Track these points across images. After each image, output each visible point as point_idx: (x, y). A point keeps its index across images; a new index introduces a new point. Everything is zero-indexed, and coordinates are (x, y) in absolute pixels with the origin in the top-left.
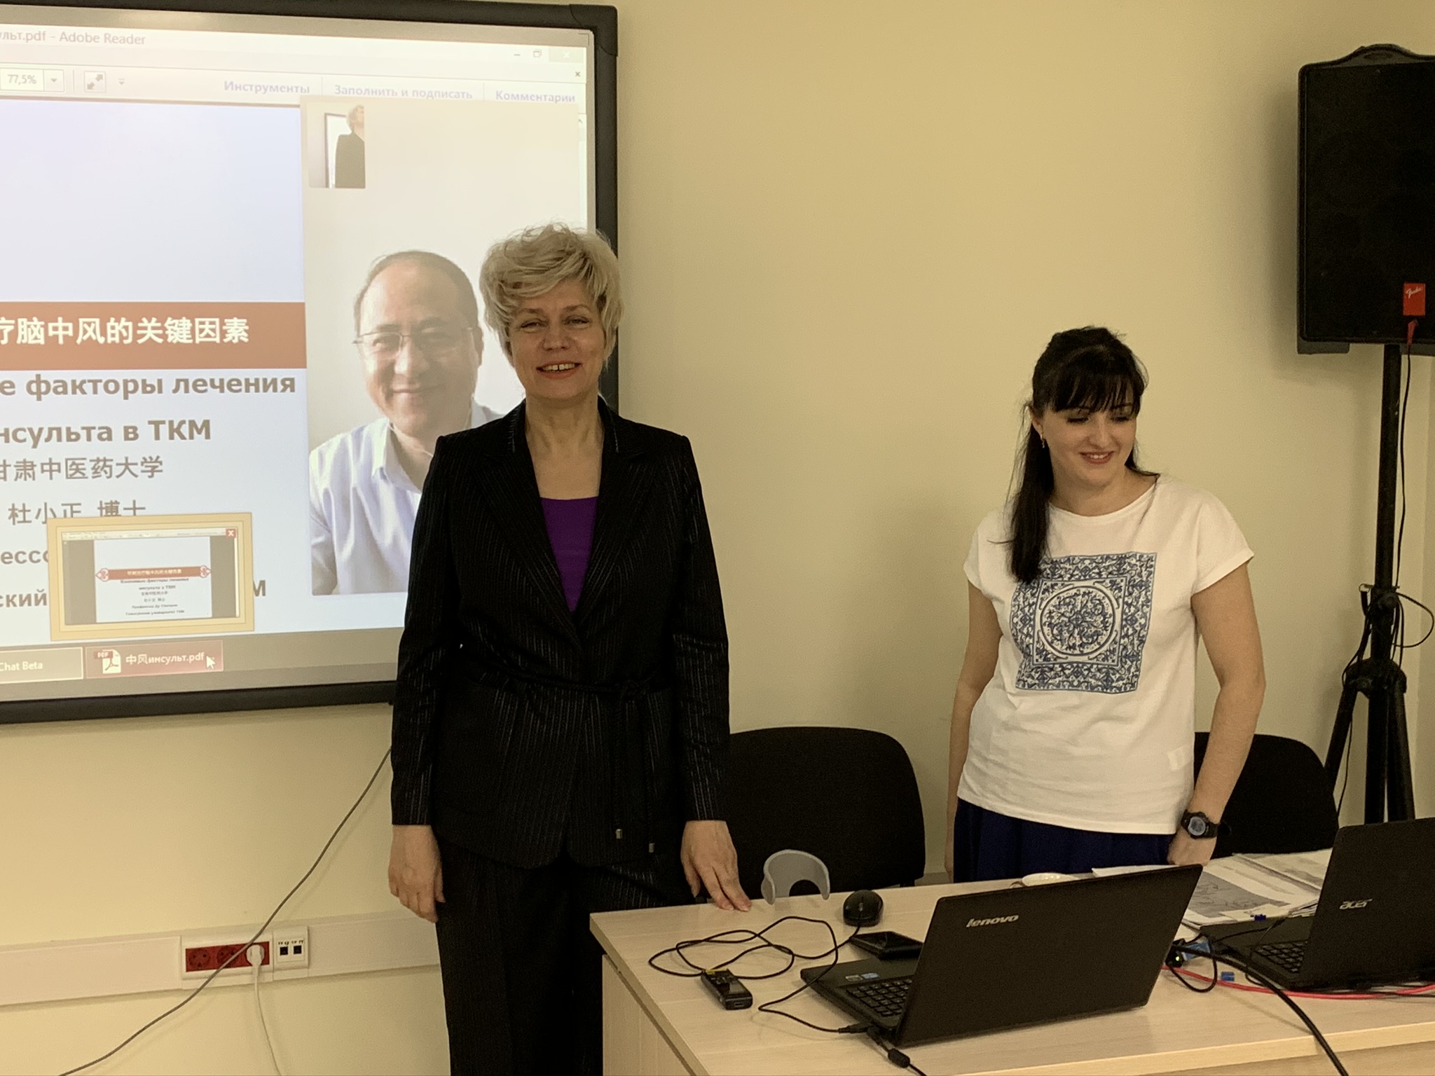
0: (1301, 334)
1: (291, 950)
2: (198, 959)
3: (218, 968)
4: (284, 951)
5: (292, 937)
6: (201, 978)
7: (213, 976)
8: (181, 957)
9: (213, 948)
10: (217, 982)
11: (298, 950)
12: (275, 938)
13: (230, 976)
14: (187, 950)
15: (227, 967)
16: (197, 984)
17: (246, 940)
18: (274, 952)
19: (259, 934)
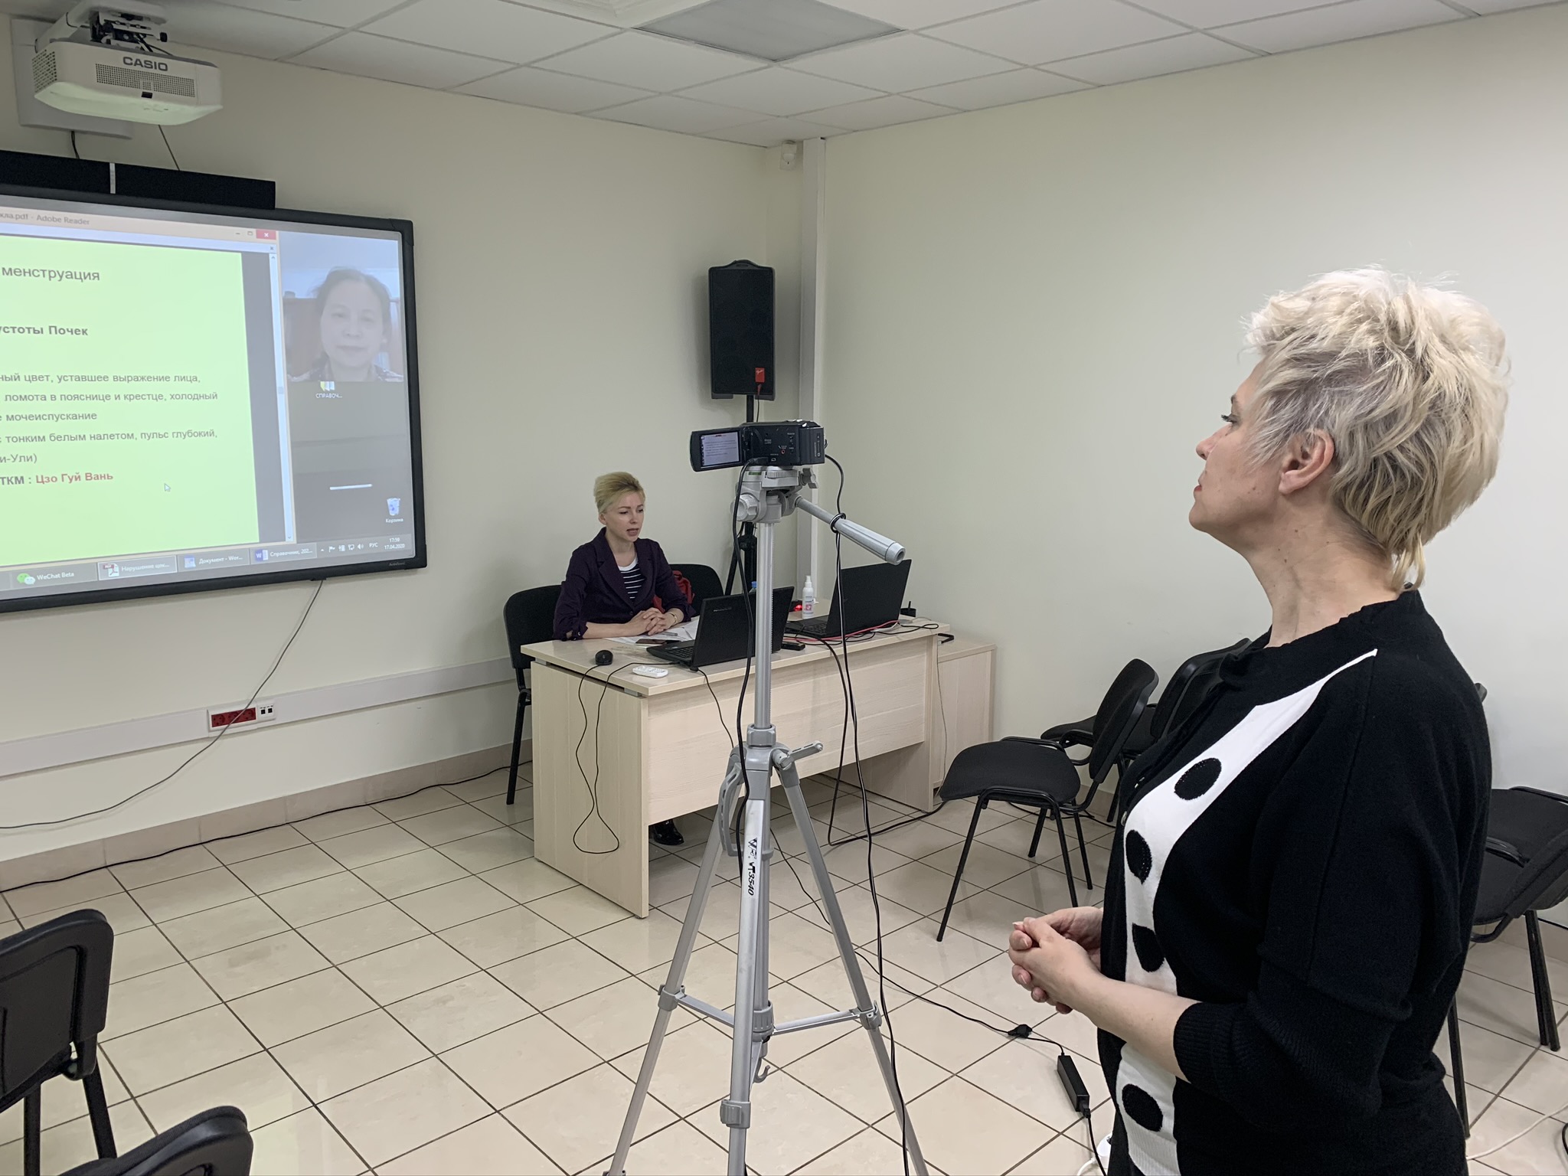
0: (712, 391)
1: (267, 711)
2: (220, 720)
3: (229, 724)
4: (263, 712)
5: (266, 705)
6: (218, 730)
7: (226, 728)
8: (208, 723)
9: (226, 714)
10: (228, 732)
11: (270, 711)
12: (257, 706)
13: (235, 728)
14: (212, 716)
15: (235, 722)
16: (218, 733)
17: (243, 707)
18: (258, 713)
19: (249, 705)
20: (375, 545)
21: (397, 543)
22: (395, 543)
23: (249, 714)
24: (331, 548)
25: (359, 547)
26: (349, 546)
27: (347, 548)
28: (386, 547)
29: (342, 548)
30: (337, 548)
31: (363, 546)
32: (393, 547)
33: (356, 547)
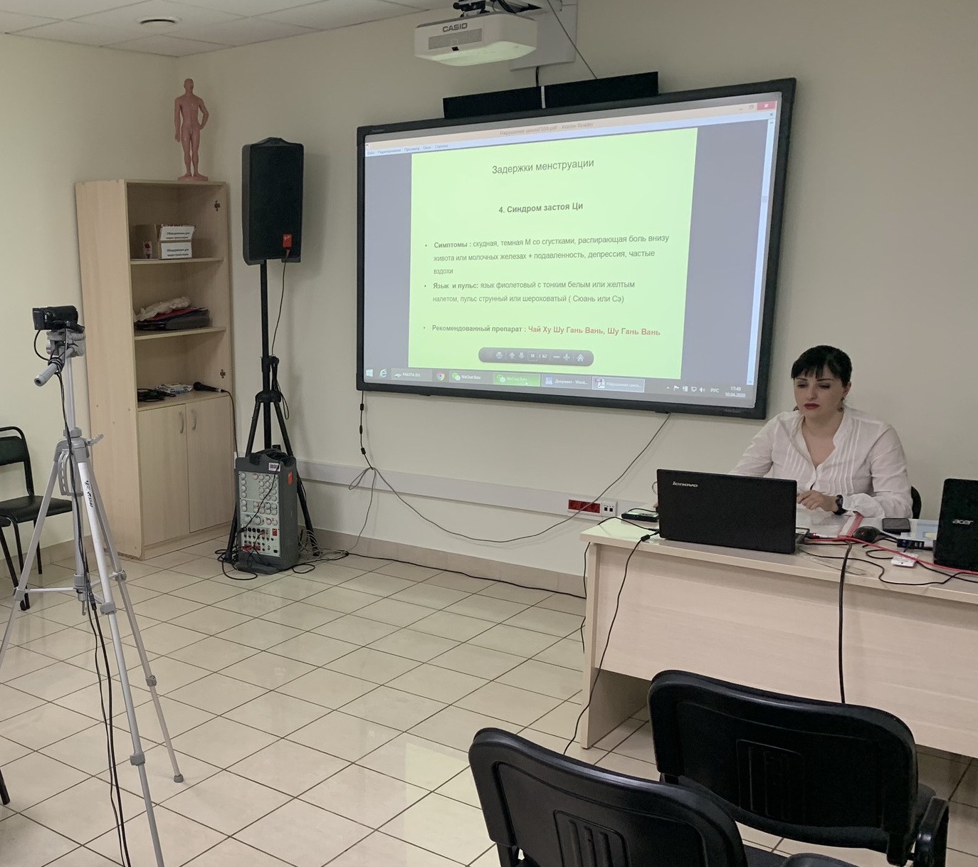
1: (609, 509)
2: (573, 505)
3: (579, 510)
4: (606, 509)
5: (611, 504)
6: (573, 512)
7: (577, 513)
8: (567, 503)
9: (580, 502)
10: (578, 516)
11: (611, 510)
12: (602, 503)
13: (585, 515)
14: (569, 501)
15: (585, 510)
16: (571, 515)
17: (591, 501)
18: (602, 509)
19: (596, 500)
20: (716, 390)
21: (739, 392)
22: (736, 392)
23: (594, 508)
24: (676, 387)
25: (701, 390)
26: (692, 388)
27: (689, 389)
28: (727, 394)
29: (686, 388)
30: (681, 388)
31: (704, 390)
32: (734, 395)
33: (698, 389)
